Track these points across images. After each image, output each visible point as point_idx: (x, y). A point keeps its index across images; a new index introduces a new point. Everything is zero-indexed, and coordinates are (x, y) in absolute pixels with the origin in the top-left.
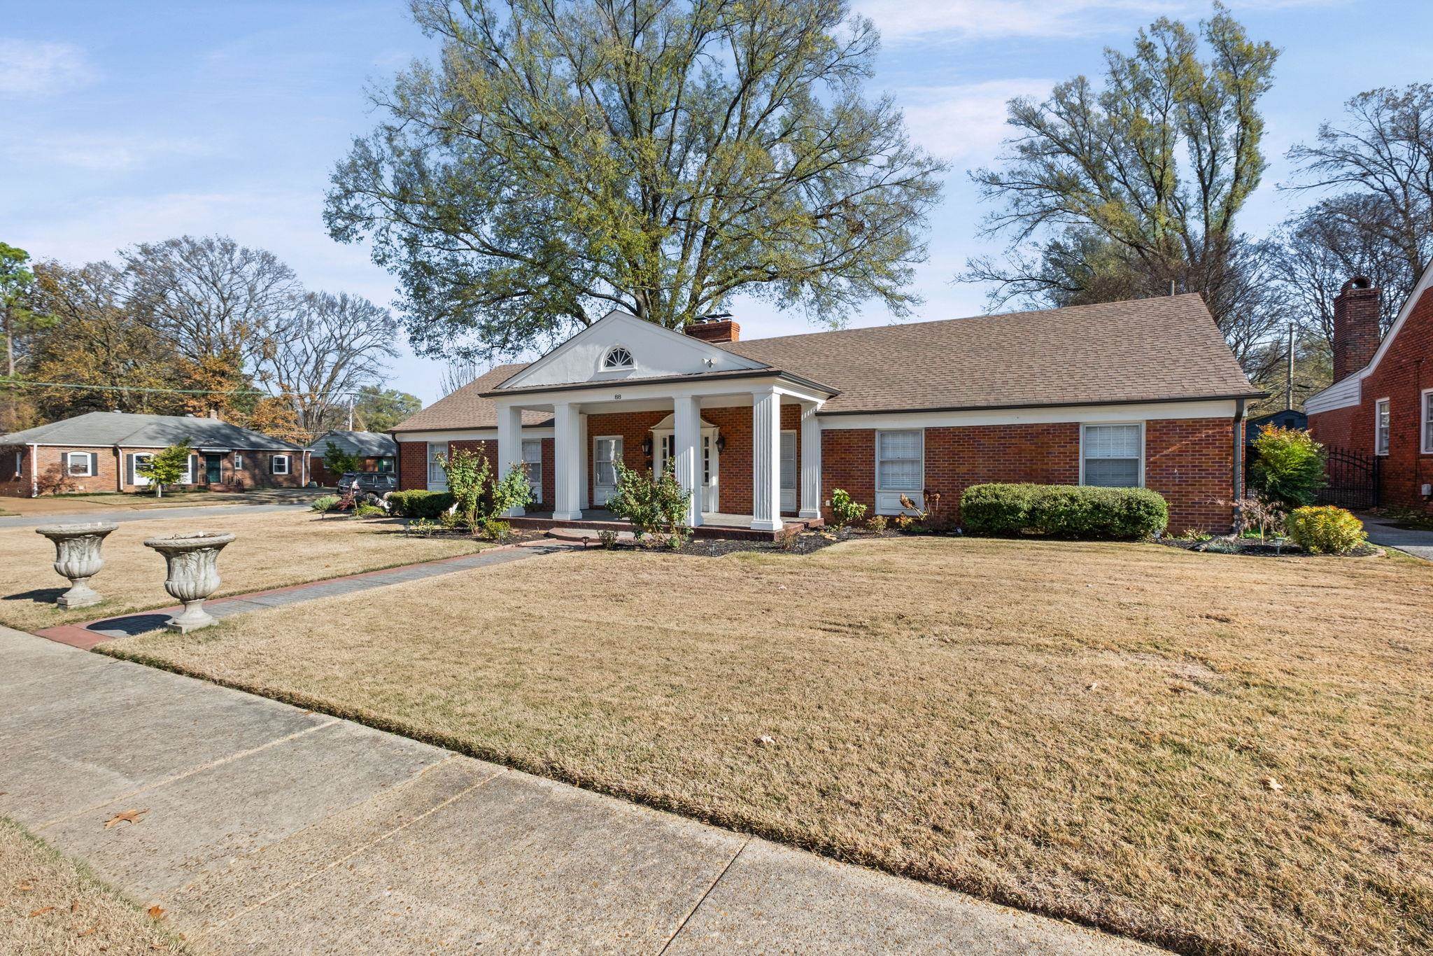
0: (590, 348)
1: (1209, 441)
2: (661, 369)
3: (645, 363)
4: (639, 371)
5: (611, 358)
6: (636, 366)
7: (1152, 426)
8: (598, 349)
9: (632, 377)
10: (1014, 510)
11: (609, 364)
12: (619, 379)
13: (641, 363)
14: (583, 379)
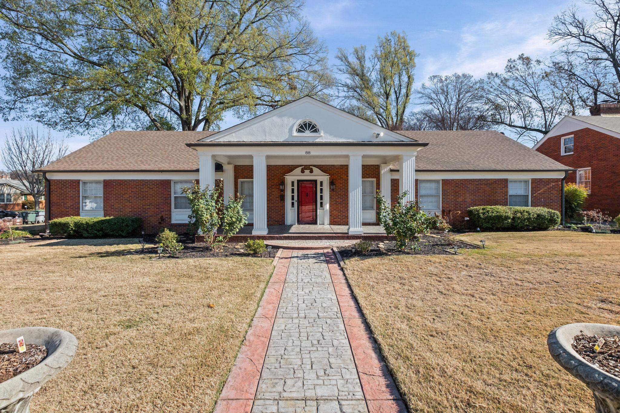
0: (286, 119)
1: (553, 188)
2: (341, 137)
3: (328, 132)
4: (323, 137)
5: (302, 127)
6: (322, 134)
7: (534, 181)
8: (291, 121)
9: (318, 140)
10: (507, 218)
11: (299, 131)
12: (310, 141)
13: (325, 132)
14: (281, 140)
